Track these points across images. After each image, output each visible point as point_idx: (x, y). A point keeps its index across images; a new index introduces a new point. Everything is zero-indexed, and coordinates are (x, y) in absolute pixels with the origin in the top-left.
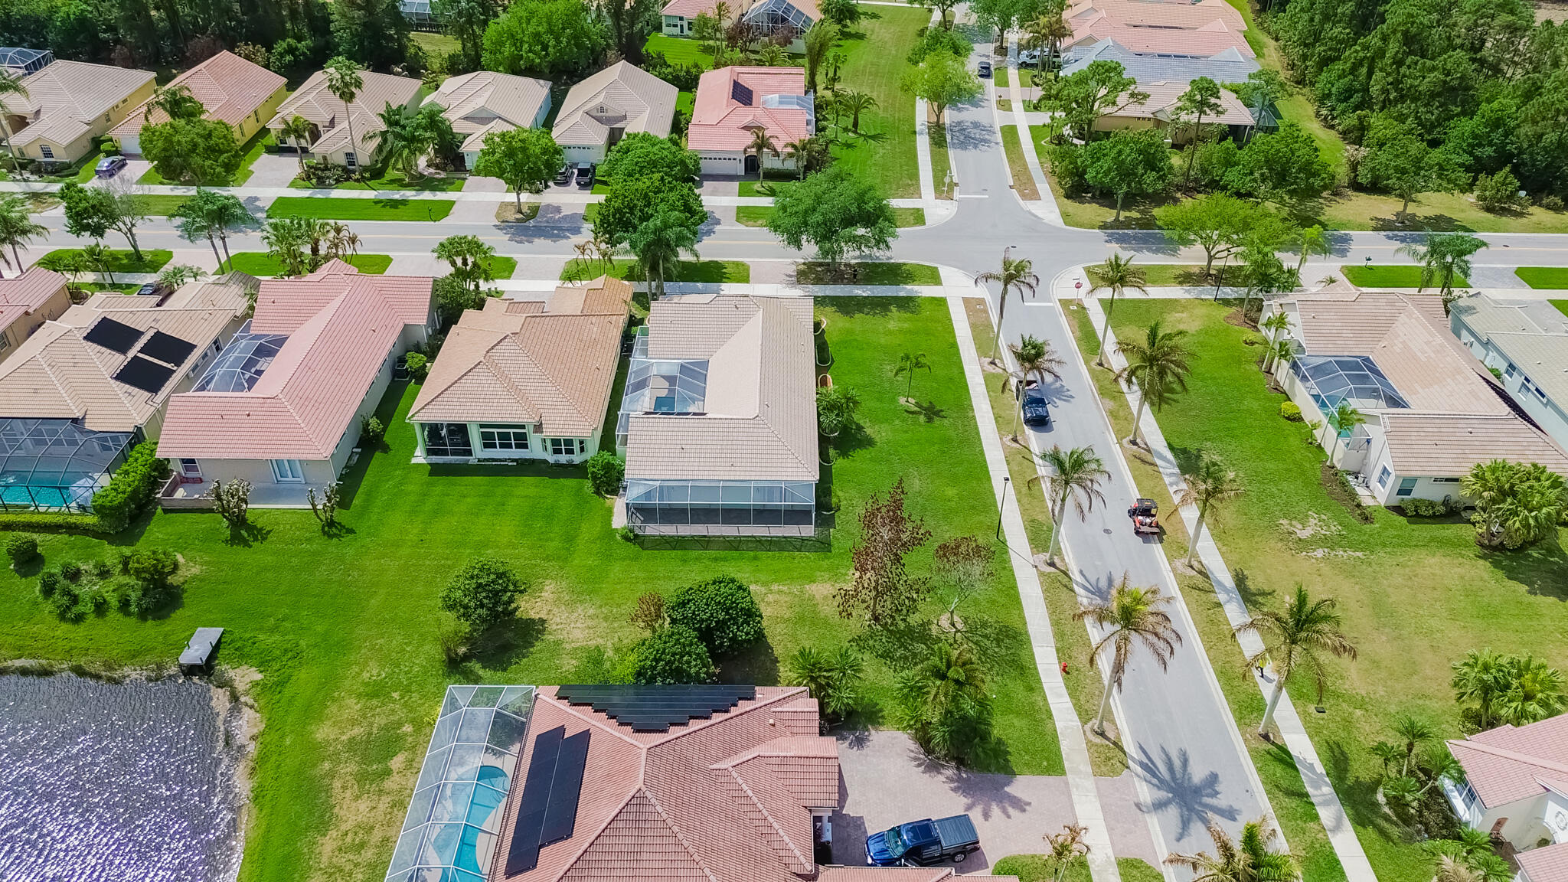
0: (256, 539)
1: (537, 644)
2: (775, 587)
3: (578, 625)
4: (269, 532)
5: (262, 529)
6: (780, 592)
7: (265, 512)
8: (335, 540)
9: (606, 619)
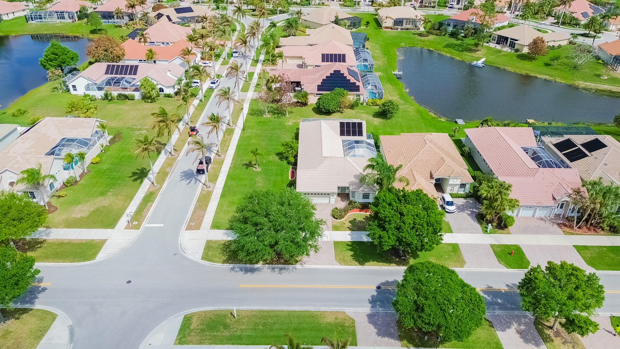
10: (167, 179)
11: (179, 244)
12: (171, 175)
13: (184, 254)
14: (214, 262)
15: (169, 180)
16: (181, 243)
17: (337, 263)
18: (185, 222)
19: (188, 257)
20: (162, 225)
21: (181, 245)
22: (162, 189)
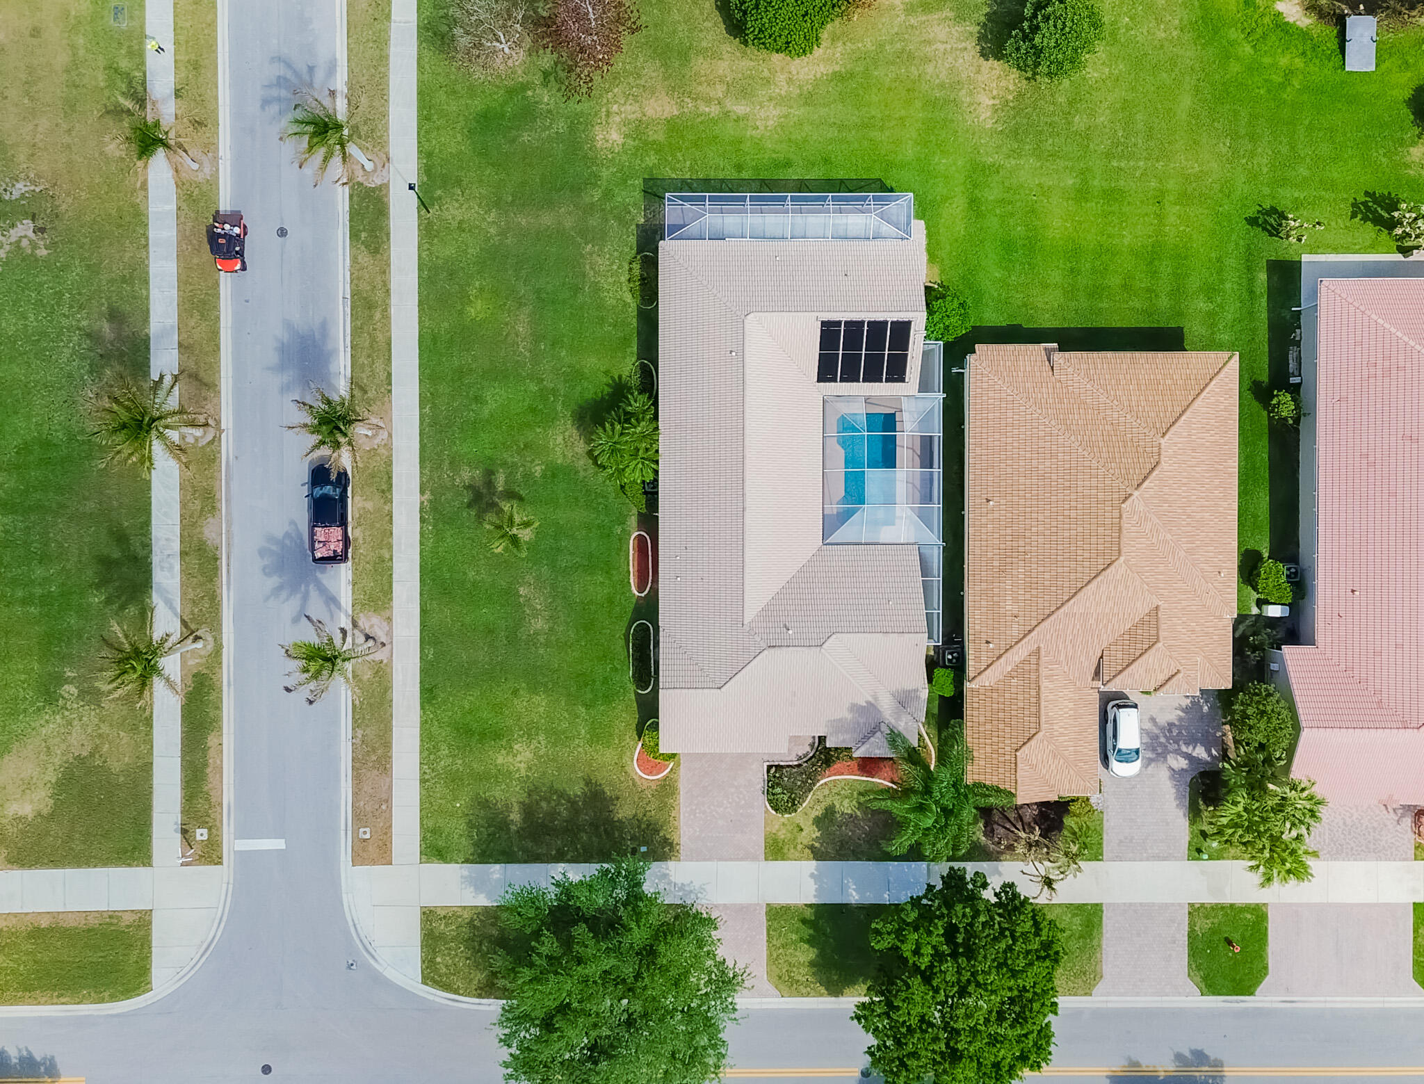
0: (1364, 203)
1: (983, 19)
2: (714, 110)
3: (941, 47)
4: (1354, 216)
5: (1365, 219)
6: (708, 101)
7: (1372, 248)
8: (1267, 206)
9: (911, 57)
10: (224, 587)
11: (351, 923)
12: (228, 572)
13: (372, 962)
14: (456, 992)
15: (232, 594)
16: (356, 922)
17: (773, 990)
18: (343, 827)
19: (386, 974)
20: (279, 844)
21: (355, 925)
22: (225, 650)
